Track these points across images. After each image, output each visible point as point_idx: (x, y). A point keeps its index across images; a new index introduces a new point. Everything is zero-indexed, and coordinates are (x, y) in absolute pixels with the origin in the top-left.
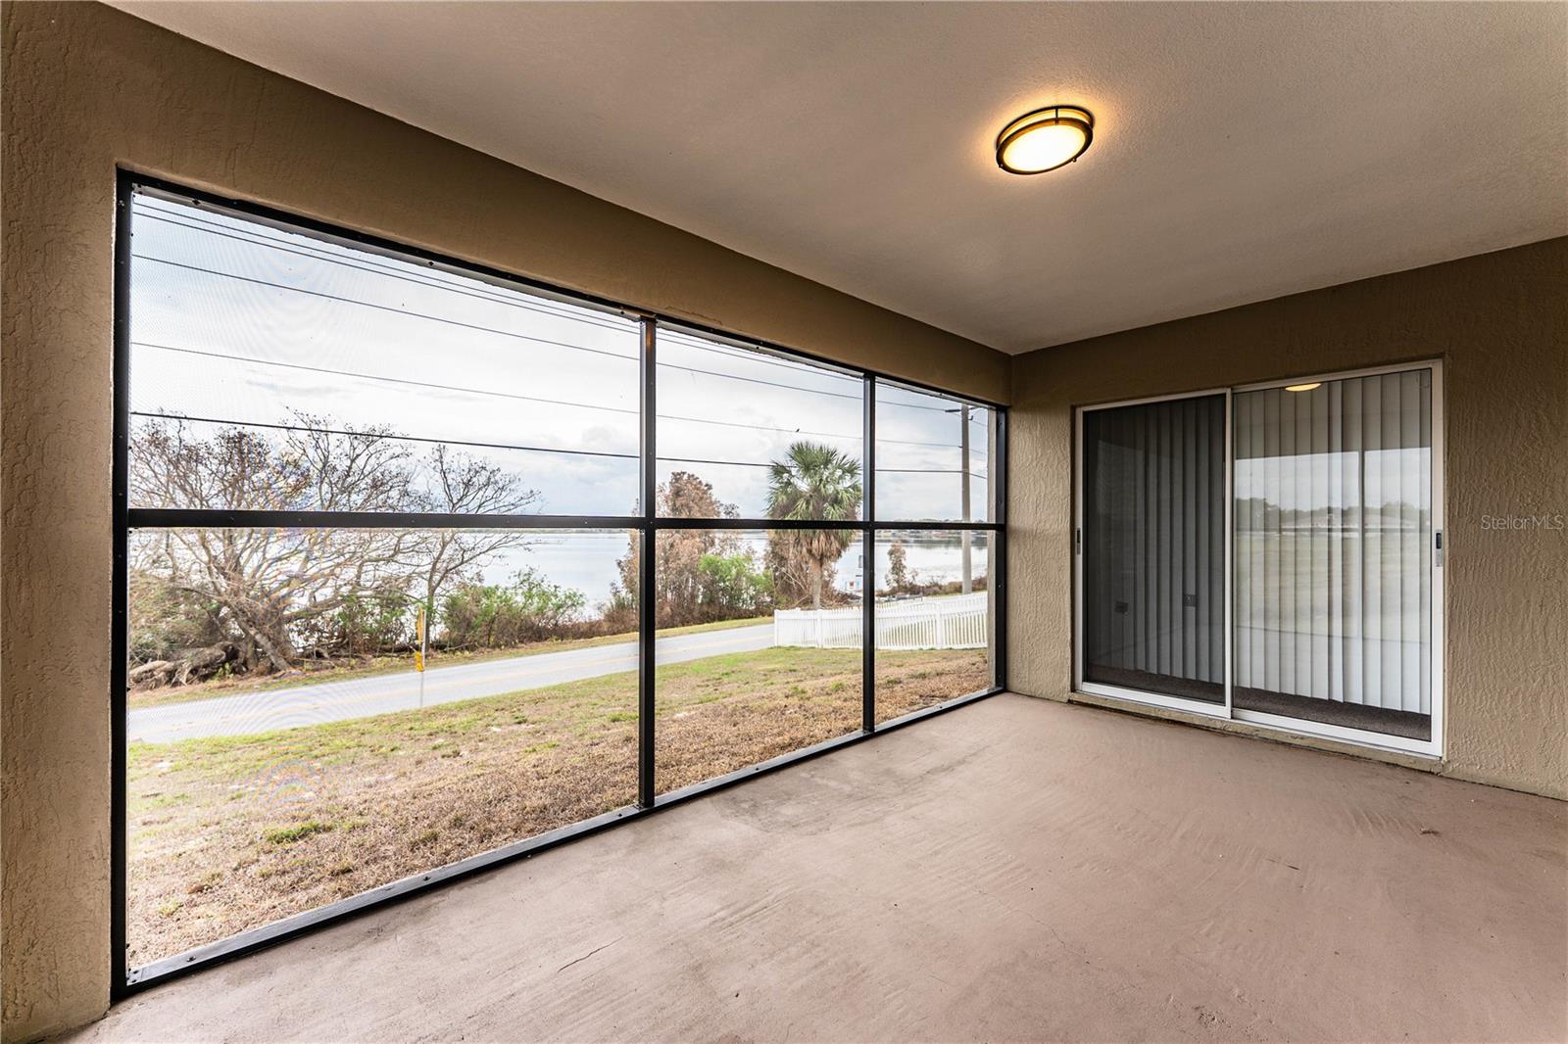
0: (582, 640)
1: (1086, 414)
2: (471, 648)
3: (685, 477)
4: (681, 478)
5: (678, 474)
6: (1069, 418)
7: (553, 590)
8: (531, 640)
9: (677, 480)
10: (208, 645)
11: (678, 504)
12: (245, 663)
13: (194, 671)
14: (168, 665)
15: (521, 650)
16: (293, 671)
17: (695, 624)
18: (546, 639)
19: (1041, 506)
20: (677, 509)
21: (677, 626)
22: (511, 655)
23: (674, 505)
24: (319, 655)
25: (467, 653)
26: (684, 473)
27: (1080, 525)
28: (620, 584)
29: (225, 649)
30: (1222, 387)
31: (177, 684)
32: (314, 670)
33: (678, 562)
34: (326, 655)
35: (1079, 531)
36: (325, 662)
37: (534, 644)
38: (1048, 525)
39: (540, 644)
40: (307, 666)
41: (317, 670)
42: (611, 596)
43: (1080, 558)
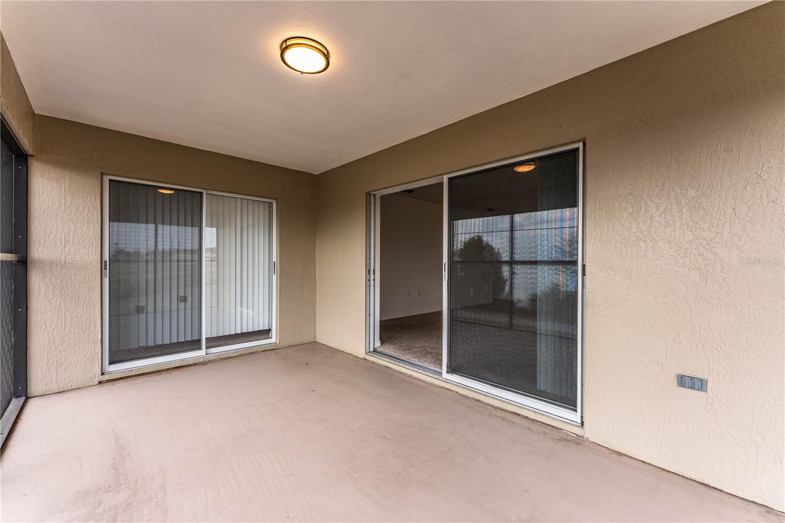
1: (111, 181)
6: (99, 181)
27: (107, 257)
30: (202, 189)
35: (106, 262)
38: (78, 257)
43: (107, 281)
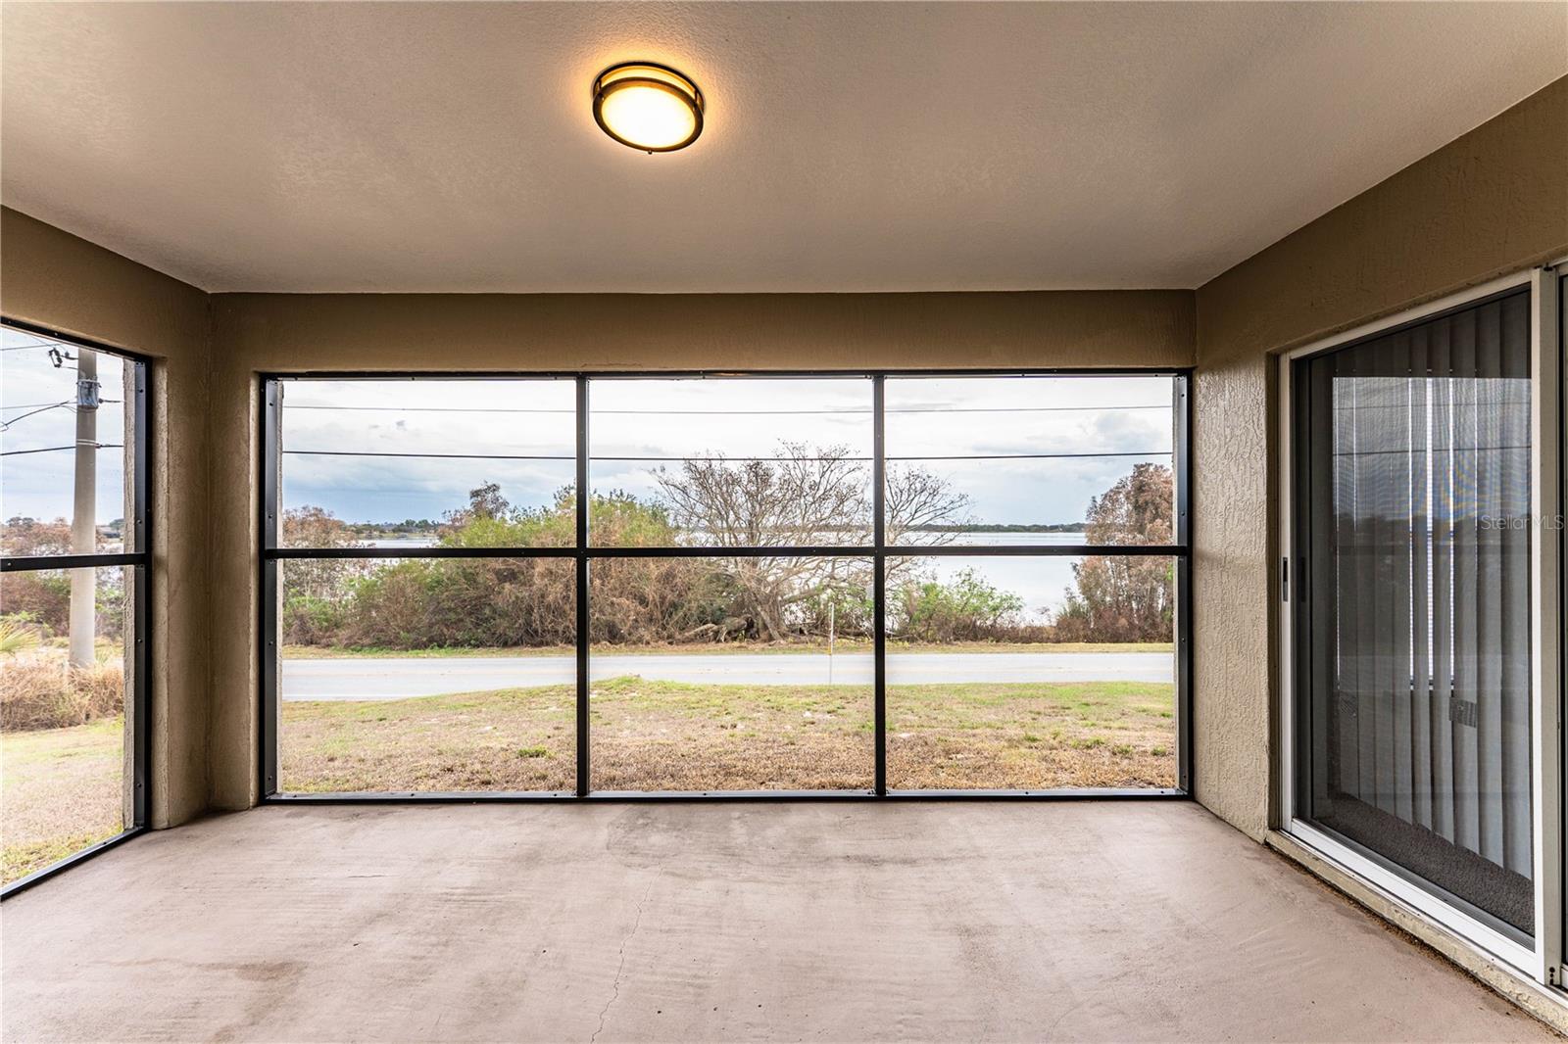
0: (1019, 644)
1: (1296, 364)
2: (911, 640)
3: (1151, 469)
4: (1147, 470)
5: (1142, 466)
6: (1271, 373)
7: (989, 590)
8: (967, 638)
9: (1140, 474)
10: (739, 616)
11: (1141, 501)
12: (757, 632)
13: (729, 633)
14: (715, 627)
15: (953, 648)
16: (782, 642)
17: (1160, 641)
18: (981, 639)
19: (1230, 520)
20: (1140, 507)
21: (1136, 642)
22: (944, 651)
23: (1137, 501)
24: (801, 632)
25: (906, 644)
26: (1150, 465)
27: (1287, 551)
28: (1076, 590)
29: (747, 620)
31: (719, 641)
32: (795, 643)
33: (1140, 567)
34: (806, 632)
35: (1285, 563)
36: (803, 638)
37: (969, 642)
38: (1239, 550)
39: (974, 644)
40: (790, 639)
41: (797, 643)
42: (1065, 601)
43: (1287, 608)
